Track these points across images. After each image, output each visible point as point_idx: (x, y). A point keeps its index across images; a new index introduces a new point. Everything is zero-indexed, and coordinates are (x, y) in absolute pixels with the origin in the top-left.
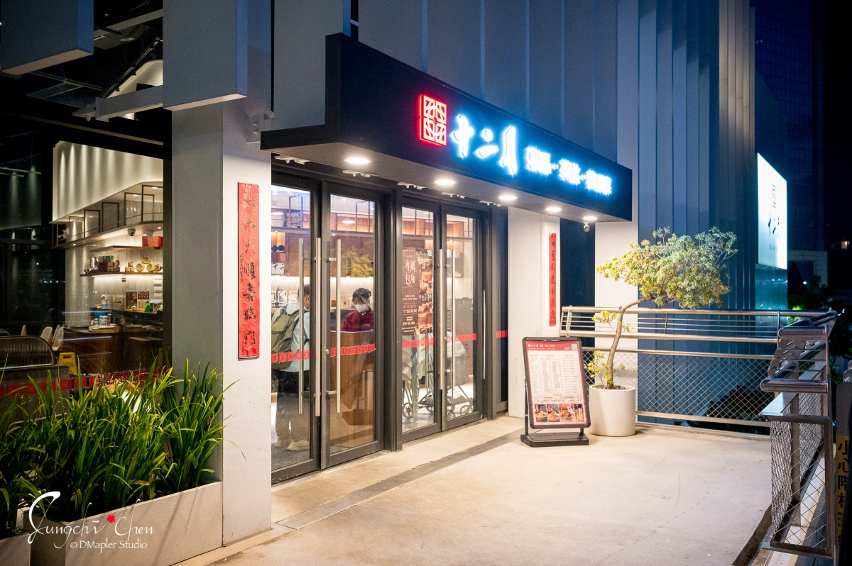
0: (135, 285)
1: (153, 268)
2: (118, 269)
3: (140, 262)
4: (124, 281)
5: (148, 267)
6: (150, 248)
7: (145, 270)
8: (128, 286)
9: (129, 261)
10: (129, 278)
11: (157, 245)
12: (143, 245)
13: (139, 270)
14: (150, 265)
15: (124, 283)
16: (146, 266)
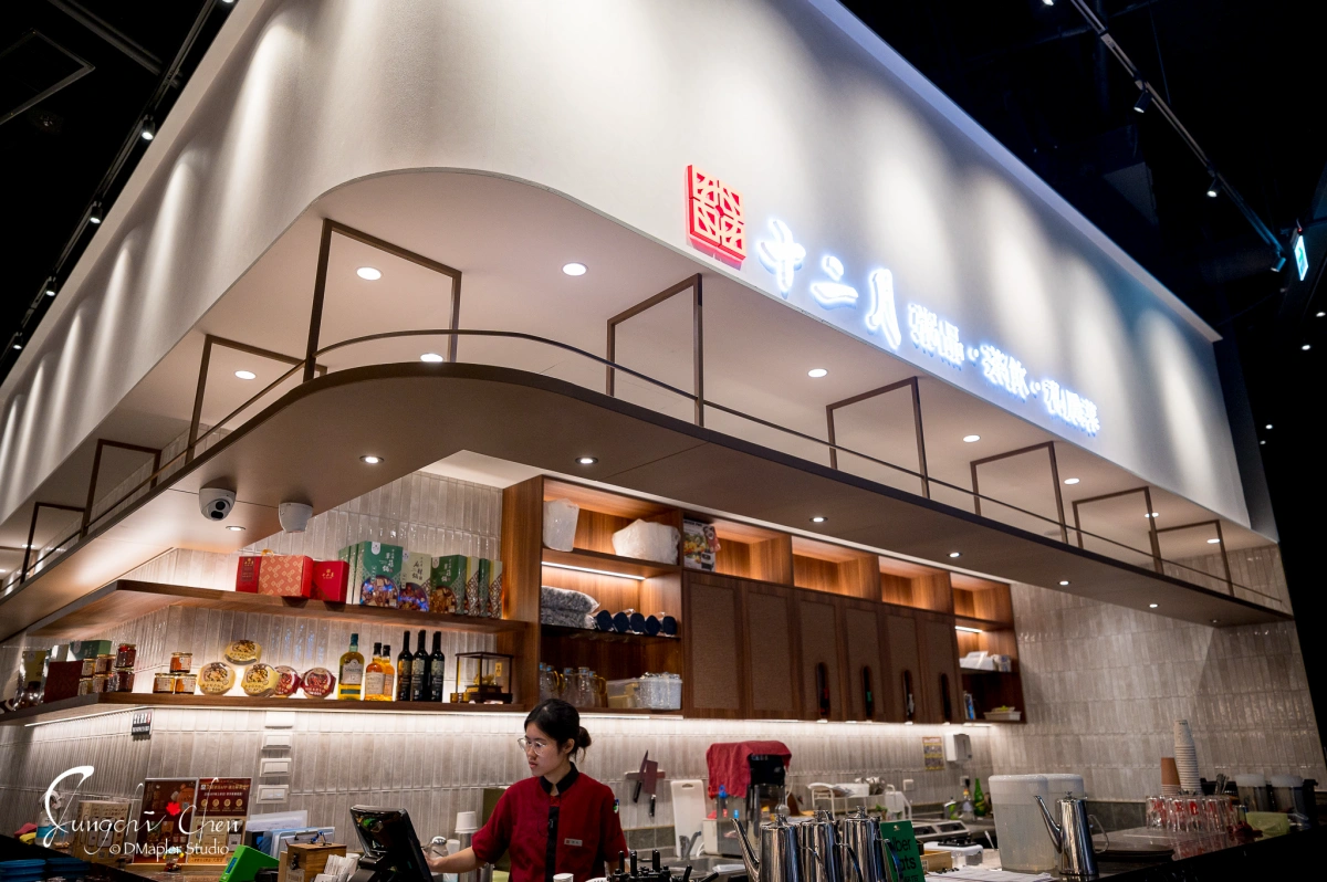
0: (187, 749)
1: (271, 680)
2: (126, 680)
3: (219, 658)
4: (141, 733)
5: (249, 678)
6: (266, 602)
7: (237, 691)
8: (158, 759)
9: (174, 649)
10: (166, 721)
11: (295, 590)
12: (240, 587)
13: (213, 686)
14: (260, 669)
15: (143, 743)
16: (240, 672)
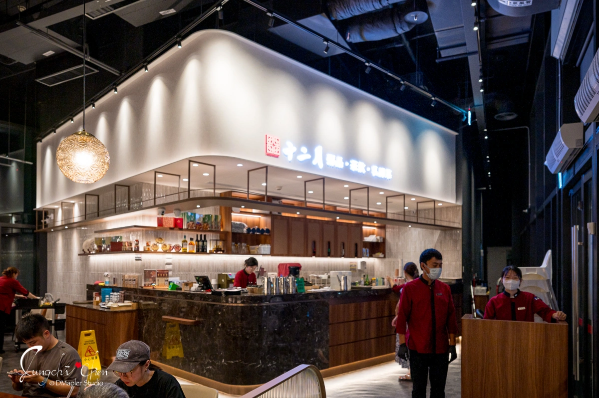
0: (150, 263)
1: (168, 248)
2: (138, 248)
3: (155, 243)
4: (138, 259)
5: (163, 247)
6: (165, 229)
7: (160, 250)
8: (145, 265)
9: (146, 240)
10: (145, 257)
11: (172, 226)
12: (158, 226)
13: (155, 249)
14: (165, 245)
15: (139, 262)
16: (160, 246)
